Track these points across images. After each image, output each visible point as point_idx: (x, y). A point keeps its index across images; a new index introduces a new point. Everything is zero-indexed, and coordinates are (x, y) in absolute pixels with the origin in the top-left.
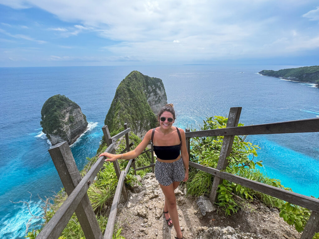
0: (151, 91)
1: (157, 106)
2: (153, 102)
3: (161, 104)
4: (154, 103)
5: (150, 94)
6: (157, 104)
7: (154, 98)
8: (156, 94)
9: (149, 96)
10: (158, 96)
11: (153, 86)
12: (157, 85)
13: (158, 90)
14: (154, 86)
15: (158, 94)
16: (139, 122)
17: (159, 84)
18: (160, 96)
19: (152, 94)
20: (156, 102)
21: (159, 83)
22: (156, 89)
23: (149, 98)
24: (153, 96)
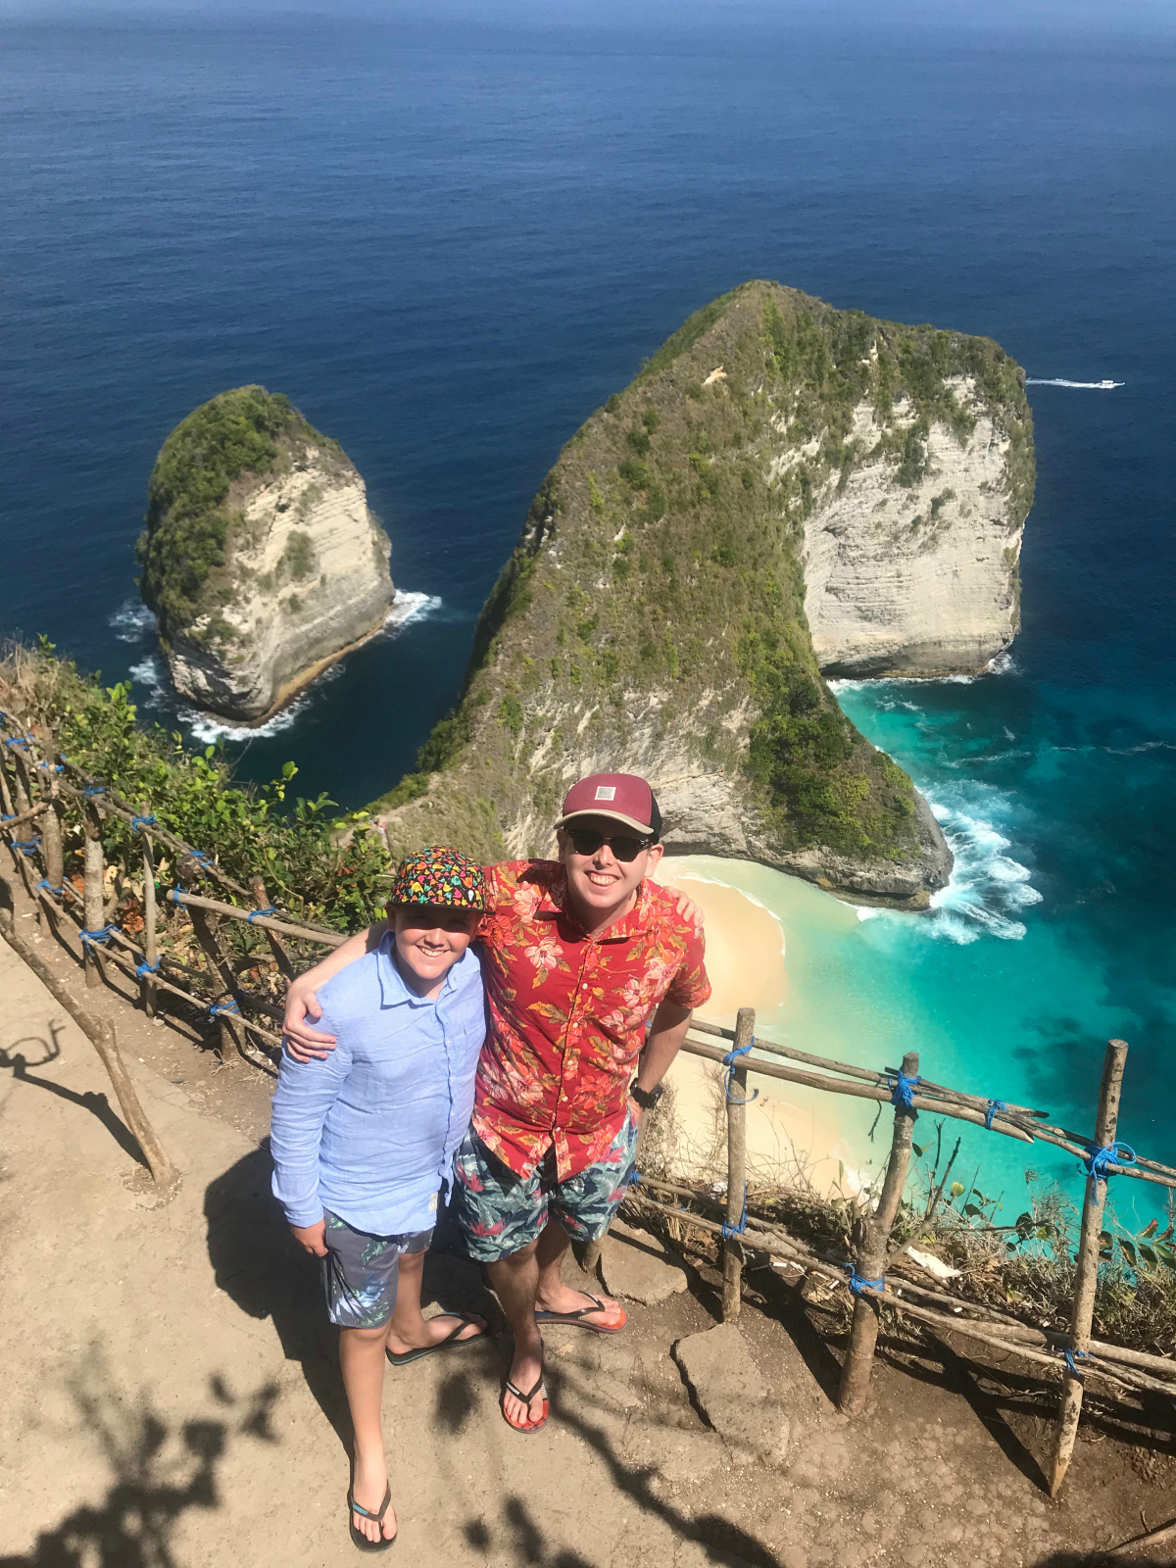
0: (873, 440)
1: (898, 574)
2: (866, 532)
3: (949, 554)
4: (872, 546)
5: (858, 467)
6: (901, 554)
7: (884, 503)
8: (912, 467)
9: (841, 490)
10: (928, 490)
11: (904, 405)
12: (948, 395)
13: (938, 439)
14: (915, 406)
15: (937, 473)
16: (654, 701)
17: (962, 387)
19: (875, 470)
20: (894, 538)
21: (971, 382)
22: (927, 434)
23: (836, 506)
24: (879, 487)
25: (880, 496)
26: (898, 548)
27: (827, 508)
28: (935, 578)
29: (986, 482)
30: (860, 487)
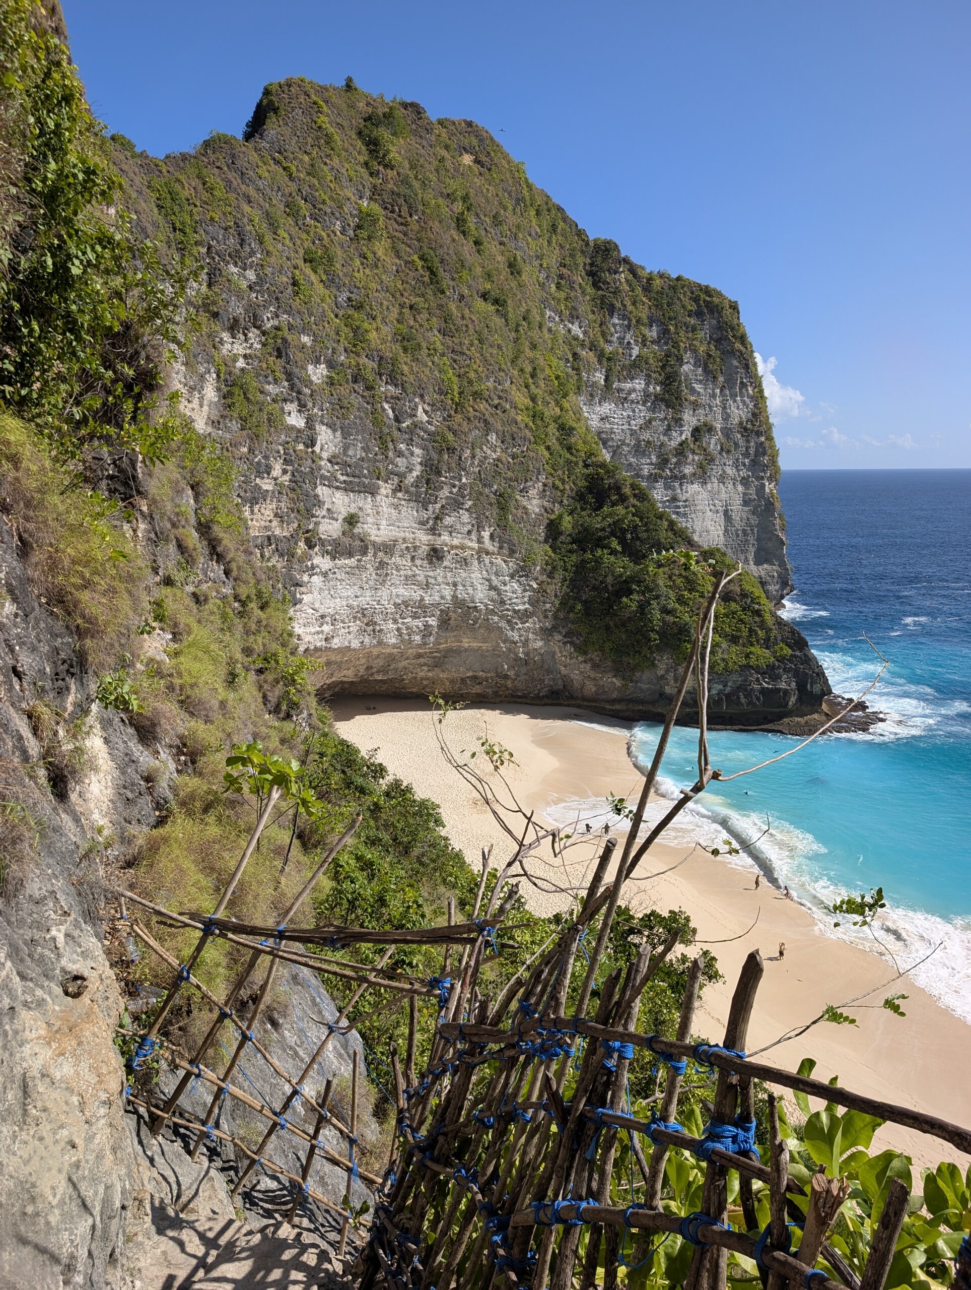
1: (674, 499)
2: (637, 450)
3: (718, 490)
5: (621, 376)
6: (674, 477)
7: (648, 421)
9: (608, 393)
10: (690, 419)
13: (692, 369)
14: (667, 332)
18: (708, 428)
19: (637, 385)
20: (667, 458)
22: (681, 363)
24: (644, 404)
25: (646, 413)
26: (671, 470)
28: (709, 513)
29: (741, 423)
30: (625, 399)
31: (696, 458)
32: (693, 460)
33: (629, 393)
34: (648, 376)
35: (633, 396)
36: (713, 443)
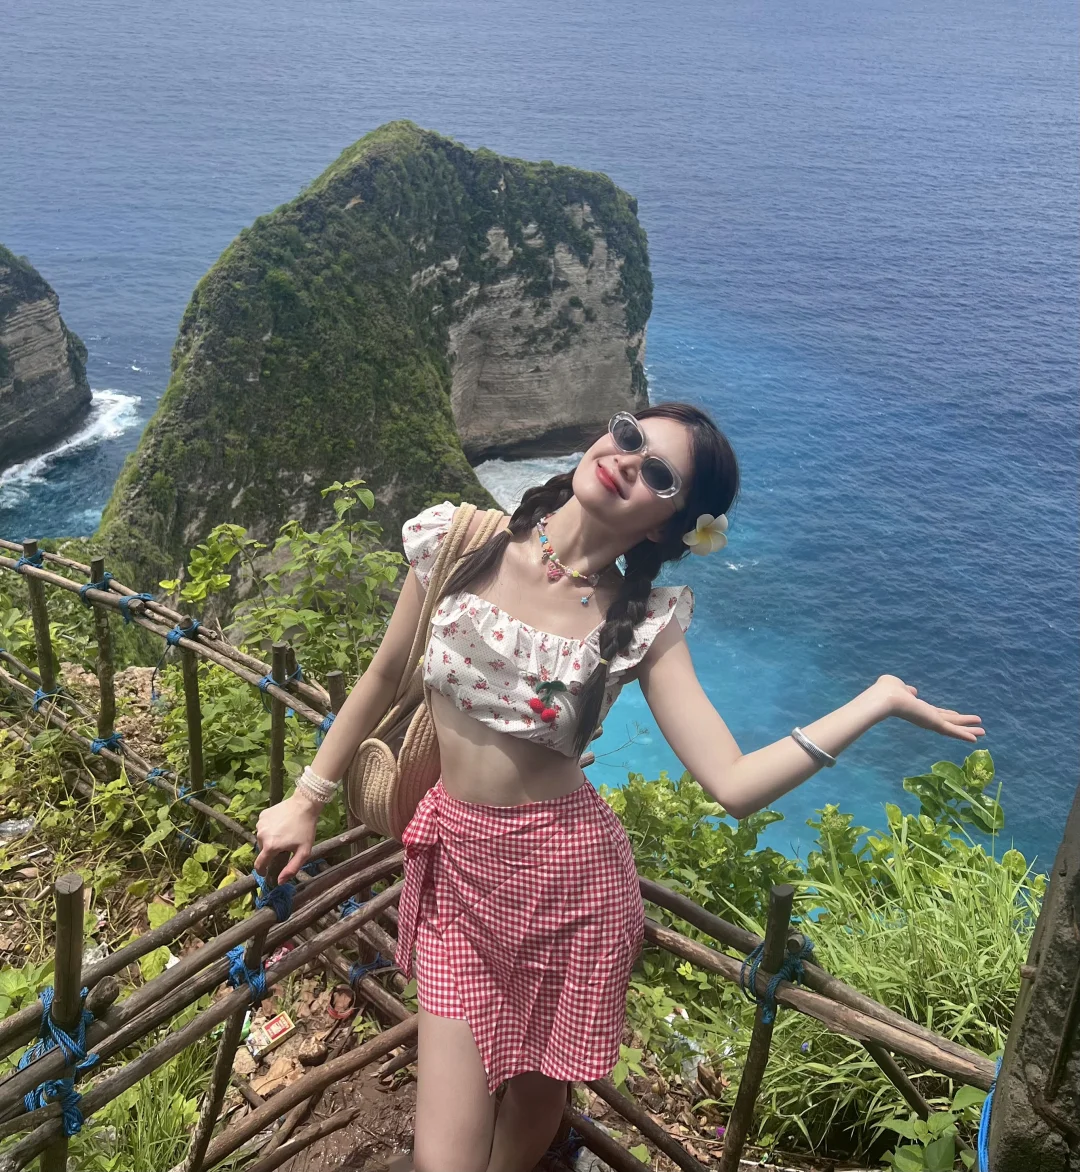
0: (507, 257)
1: (537, 370)
2: (508, 335)
3: (580, 353)
4: (513, 345)
5: (494, 280)
6: (538, 353)
7: (518, 313)
8: (542, 287)
9: (481, 300)
10: (558, 299)
11: (531, 228)
12: (567, 221)
13: (563, 256)
14: (540, 228)
15: (565, 285)
17: (582, 213)
18: (575, 302)
19: (510, 283)
20: (532, 339)
21: (587, 208)
22: (553, 253)
23: (478, 313)
24: (515, 297)
25: (516, 303)
26: (536, 348)
27: (469, 315)
28: (570, 375)
29: (606, 293)
30: (498, 297)
31: (561, 332)
32: (558, 335)
33: (502, 291)
34: (520, 273)
35: (505, 293)
36: (577, 315)
